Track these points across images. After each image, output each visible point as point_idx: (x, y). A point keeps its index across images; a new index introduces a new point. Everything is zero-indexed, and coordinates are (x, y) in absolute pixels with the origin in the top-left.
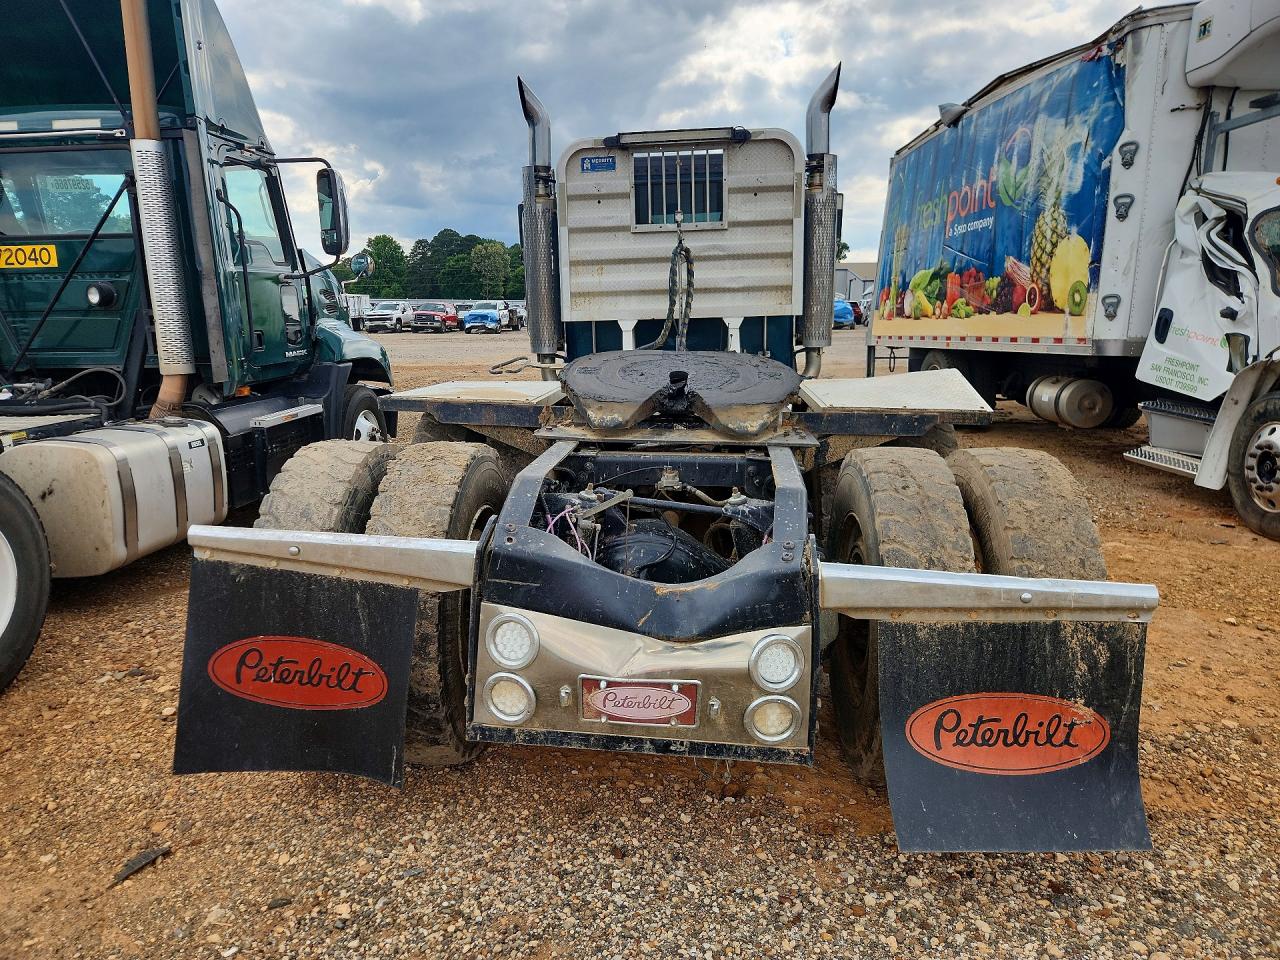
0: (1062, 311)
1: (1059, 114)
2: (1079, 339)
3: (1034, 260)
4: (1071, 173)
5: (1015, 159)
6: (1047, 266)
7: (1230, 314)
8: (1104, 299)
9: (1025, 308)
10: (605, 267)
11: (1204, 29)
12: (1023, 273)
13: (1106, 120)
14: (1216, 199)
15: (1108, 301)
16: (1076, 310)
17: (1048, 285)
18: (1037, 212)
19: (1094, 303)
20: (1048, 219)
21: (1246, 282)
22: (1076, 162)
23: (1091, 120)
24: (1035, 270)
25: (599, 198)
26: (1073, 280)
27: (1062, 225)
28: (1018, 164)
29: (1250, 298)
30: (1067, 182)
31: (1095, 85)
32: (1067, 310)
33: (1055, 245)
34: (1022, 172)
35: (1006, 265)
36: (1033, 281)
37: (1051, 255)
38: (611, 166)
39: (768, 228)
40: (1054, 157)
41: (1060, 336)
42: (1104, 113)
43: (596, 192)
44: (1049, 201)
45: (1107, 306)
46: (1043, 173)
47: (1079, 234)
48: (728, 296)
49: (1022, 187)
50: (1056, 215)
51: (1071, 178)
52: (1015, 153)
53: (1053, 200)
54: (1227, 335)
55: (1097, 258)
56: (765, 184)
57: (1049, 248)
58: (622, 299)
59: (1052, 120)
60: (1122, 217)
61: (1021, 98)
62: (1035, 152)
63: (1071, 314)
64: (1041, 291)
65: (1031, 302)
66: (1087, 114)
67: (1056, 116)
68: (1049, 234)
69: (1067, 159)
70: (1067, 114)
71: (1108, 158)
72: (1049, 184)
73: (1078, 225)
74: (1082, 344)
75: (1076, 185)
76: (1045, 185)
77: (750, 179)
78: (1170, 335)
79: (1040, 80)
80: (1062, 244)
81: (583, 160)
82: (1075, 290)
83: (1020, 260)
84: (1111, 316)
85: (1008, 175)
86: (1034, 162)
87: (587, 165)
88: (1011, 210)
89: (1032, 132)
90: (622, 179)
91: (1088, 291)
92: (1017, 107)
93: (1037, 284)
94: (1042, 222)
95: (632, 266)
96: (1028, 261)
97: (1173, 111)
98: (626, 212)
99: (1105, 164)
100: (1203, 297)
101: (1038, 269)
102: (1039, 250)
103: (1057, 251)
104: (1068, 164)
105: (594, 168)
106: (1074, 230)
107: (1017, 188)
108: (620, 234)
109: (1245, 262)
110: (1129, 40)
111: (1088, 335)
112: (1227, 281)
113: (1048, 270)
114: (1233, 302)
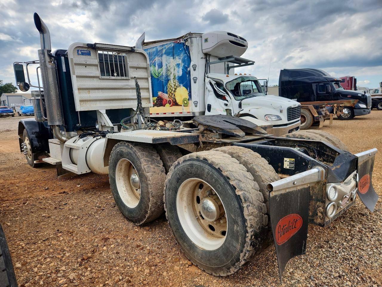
0: (181, 106)
1: (171, 55)
2: (188, 112)
3: (169, 93)
4: (178, 71)
5: (157, 66)
6: (174, 94)
7: (226, 105)
8: (194, 102)
9: (168, 105)
10: (90, 91)
11: (206, 40)
12: (165, 96)
13: (186, 59)
14: (213, 79)
15: (195, 103)
16: (186, 105)
17: (175, 99)
18: (168, 80)
19: (191, 103)
20: (172, 82)
21: (227, 98)
22: (179, 68)
23: (182, 58)
24: (169, 95)
25: (86, 65)
26: (183, 98)
27: (177, 84)
28: (158, 67)
29: (230, 101)
30: (177, 73)
31: (181, 49)
32: (183, 105)
33: (176, 89)
34: (160, 70)
35: (158, 94)
36: (169, 98)
37: (175, 91)
38: (89, 54)
39: (141, 80)
40: (171, 66)
41: (182, 112)
42: (185, 57)
43: (85, 63)
44: (172, 77)
45: (195, 104)
46: (168, 70)
47: (183, 86)
48: (132, 101)
49: (161, 73)
50: (175, 81)
51: (178, 72)
52: (156, 64)
53: (173, 78)
54: (226, 109)
55: (190, 92)
56: (139, 66)
57: (174, 89)
58: (98, 102)
59: (168, 57)
60: (195, 82)
61: (154, 49)
62: (164, 64)
63: (184, 106)
64: (173, 101)
65: (170, 103)
66: (180, 57)
67: (170, 56)
68: (173, 86)
69: (176, 68)
70: (173, 56)
71: (189, 68)
72: (171, 73)
73: (183, 84)
74: (189, 113)
75: (181, 73)
76: (169, 73)
77: (135, 64)
78: (211, 110)
79: (161, 46)
80: (178, 89)
81: (78, 50)
82: (184, 100)
83: (164, 92)
84: (196, 106)
85: (155, 70)
86: (164, 67)
87: (80, 53)
88: (158, 79)
89: (162, 59)
90: (94, 59)
91: (189, 100)
92: (154, 52)
93: (171, 99)
94: (170, 83)
95: (101, 90)
96: (167, 93)
97: (201, 58)
98: (97, 72)
99: (188, 69)
100: (216, 101)
101: (171, 95)
102: (170, 90)
103: (177, 90)
104: (176, 69)
105: (83, 54)
106: (182, 85)
107: (159, 74)
108: (95, 79)
109: (225, 93)
110: (189, 40)
111: (191, 111)
112: (222, 98)
113: (174, 95)
114: (226, 102)
